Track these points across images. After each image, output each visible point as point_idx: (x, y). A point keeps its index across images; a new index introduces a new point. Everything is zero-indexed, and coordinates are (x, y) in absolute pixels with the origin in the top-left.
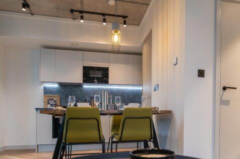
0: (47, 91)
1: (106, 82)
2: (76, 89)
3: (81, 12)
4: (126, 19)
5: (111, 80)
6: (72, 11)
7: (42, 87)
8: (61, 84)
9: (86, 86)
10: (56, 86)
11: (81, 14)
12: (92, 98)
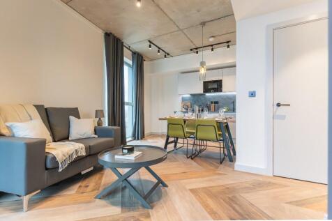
0: (183, 100)
1: (221, 91)
2: (201, 97)
3: (196, 49)
4: (229, 44)
5: (223, 89)
6: (191, 50)
7: (181, 98)
8: (192, 95)
9: (207, 94)
10: (189, 96)
11: (196, 50)
12: (212, 103)
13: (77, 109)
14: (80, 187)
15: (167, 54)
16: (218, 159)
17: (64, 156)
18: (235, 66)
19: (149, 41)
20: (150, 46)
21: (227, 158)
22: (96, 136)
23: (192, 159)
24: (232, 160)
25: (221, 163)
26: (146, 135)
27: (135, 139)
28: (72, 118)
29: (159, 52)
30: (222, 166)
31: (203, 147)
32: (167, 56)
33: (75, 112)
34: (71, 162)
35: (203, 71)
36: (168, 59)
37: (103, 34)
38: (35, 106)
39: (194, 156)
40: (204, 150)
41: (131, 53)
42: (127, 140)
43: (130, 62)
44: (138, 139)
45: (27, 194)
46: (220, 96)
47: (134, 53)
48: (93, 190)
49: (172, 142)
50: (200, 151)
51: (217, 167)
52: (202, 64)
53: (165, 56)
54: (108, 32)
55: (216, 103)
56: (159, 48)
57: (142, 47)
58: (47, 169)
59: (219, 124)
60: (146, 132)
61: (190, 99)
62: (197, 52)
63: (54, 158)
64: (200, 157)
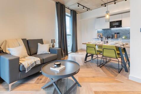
0: (98, 32)
1: (121, 27)
6: (102, 5)
9: (112, 29)
10: (101, 30)
11: (105, 5)
12: (115, 33)
13: (42, 39)
14: (38, 79)
15: (88, 9)
16: (117, 69)
17: (29, 65)
18: (129, 12)
19: (78, 3)
20: (78, 6)
21: (124, 69)
22: (50, 53)
23: (100, 67)
24: (127, 71)
25: (119, 72)
26: (78, 50)
27: (72, 52)
28: (39, 44)
29: (83, 8)
30: (119, 75)
31: (108, 60)
32: (88, 10)
33: (41, 41)
34: (33, 68)
35: (108, 16)
36: (89, 12)
37: (55, 3)
38: (22, 39)
39: (102, 65)
40: (109, 61)
41: (70, 10)
42: (69, 52)
43: (70, 15)
44: (74, 52)
45: (10, 83)
46: (121, 30)
47: (71, 10)
48: (43, 82)
49: (90, 56)
50: (106, 62)
51: (116, 75)
52: (107, 12)
53: (87, 10)
54: (57, 2)
55: (118, 33)
56: (84, 6)
57: (75, 7)
58: (20, 71)
59: (118, 48)
60: (78, 48)
61: (102, 32)
62: (105, 6)
63: (23, 66)
64: (106, 66)
